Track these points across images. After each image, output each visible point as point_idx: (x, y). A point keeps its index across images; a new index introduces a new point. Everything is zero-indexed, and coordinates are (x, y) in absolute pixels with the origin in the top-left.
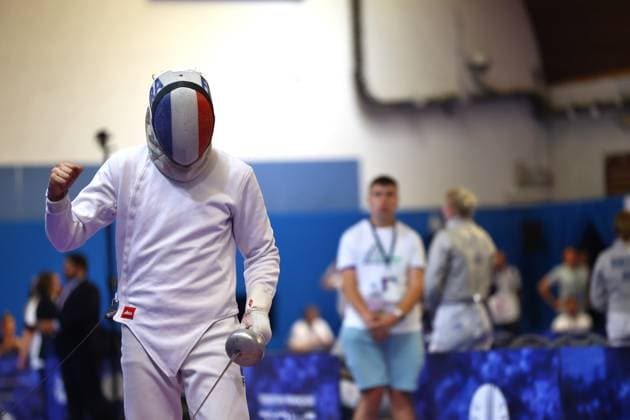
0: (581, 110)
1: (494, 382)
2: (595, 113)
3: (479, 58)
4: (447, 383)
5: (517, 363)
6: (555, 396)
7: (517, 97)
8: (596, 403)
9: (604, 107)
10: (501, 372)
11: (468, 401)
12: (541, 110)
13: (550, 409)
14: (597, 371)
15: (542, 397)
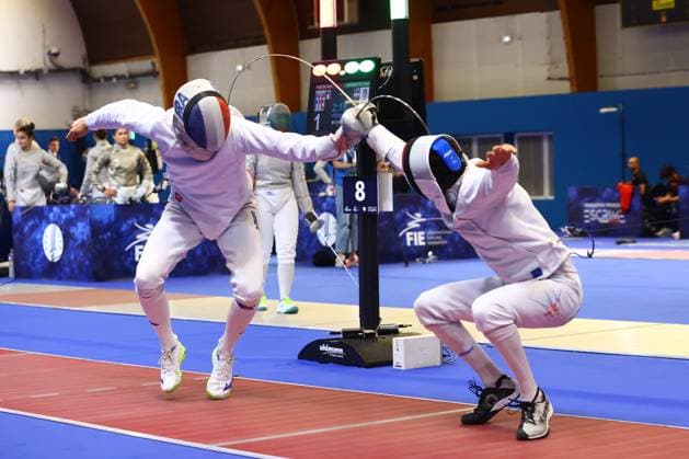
0: (108, 79)
1: (55, 223)
2: (114, 80)
3: (54, 50)
4: (31, 223)
5: (68, 212)
6: (88, 228)
7: (73, 70)
8: (109, 234)
9: (119, 77)
10: (60, 217)
11: (43, 233)
12: (87, 79)
13: (85, 237)
14: (109, 217)
15: (81, 230)
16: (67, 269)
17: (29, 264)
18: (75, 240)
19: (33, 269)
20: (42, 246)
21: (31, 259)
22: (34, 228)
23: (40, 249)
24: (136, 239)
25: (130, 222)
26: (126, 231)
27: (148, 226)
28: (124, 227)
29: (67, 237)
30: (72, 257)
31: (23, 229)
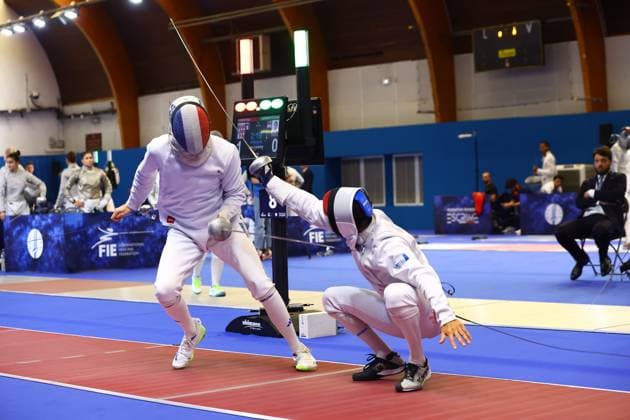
0: (77, 116)
1: (37, 228)
2: (82, 117)
3: (35, 94)
4: (18, 228)
5: (46, 220)
6: (62, 233)
7: (50, 109)
8: (79, 236)
9: (85, 114)
10: (40, 224)
11: (27, 236)
12: (61, 116)
13: (60, 239)
14: (79, 223)
15: (57, 233)
16: (47, 264)
17: (17, 261)
18: (53, 242)
19: (20, 264)
21: (18, 257)
22: (20, 233)
23: (25, 248)
24: (100, 240)
25: (95, 227)
26: (92, 234)
27: (109, 229)
28: (90, 231)
29: (46, 239)
30: (50, 254)
31: (12, 233)
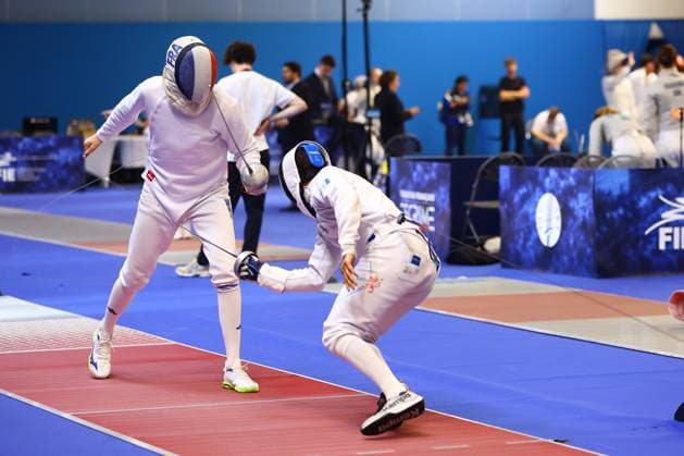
1: (552, 192)
4: (523, 191)
5: (567, 179)
6: (591, 201)
8: (621, 211)
10: (557, 184)
11: (536, 205)
13: (587, 214)
14: (622, 187)
15: (582, 204)
16: (565, 258)
17: (519, 247)
18: (575, 218)
19: (524, 255)
20: (534, 224)
21: (521, 241)
22: (526, 198)
23: (531, 227)
24: (661, 219)
25: (652, 195)
26: (646, 207)
27: (679, 200)
28: (643, 202)
29: (566, 212)
30: (571, 241)
31: (512, 198)
